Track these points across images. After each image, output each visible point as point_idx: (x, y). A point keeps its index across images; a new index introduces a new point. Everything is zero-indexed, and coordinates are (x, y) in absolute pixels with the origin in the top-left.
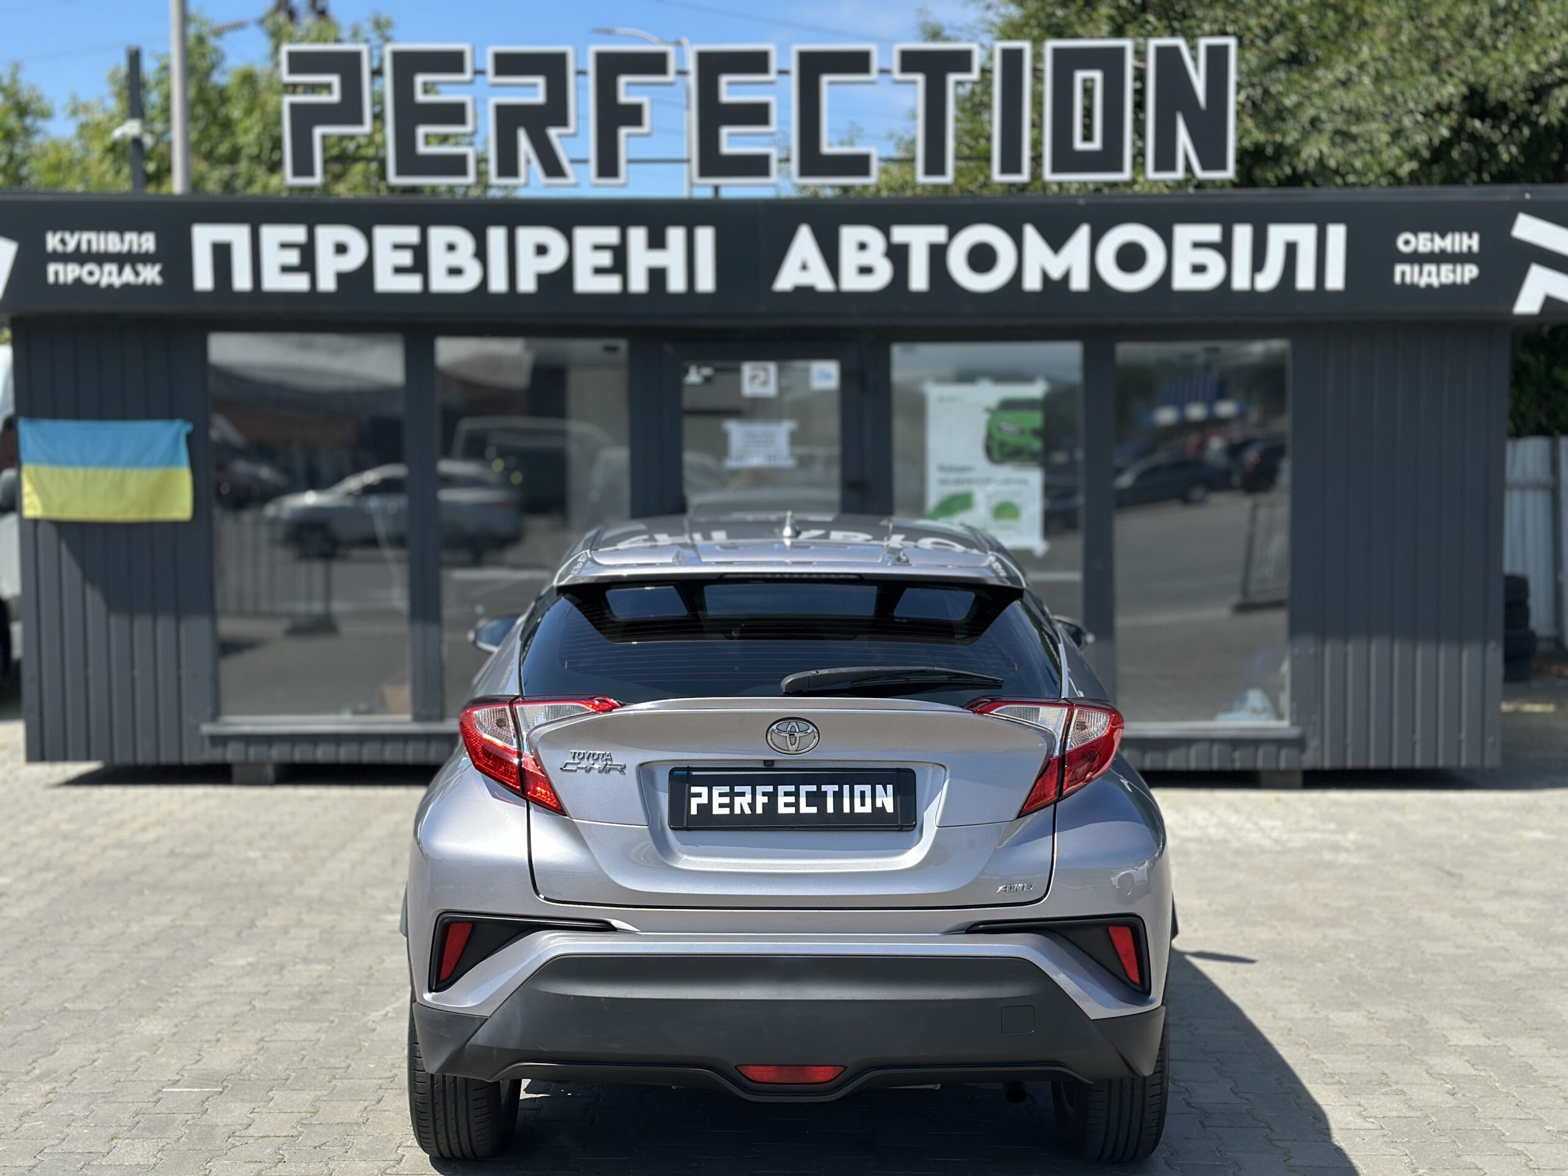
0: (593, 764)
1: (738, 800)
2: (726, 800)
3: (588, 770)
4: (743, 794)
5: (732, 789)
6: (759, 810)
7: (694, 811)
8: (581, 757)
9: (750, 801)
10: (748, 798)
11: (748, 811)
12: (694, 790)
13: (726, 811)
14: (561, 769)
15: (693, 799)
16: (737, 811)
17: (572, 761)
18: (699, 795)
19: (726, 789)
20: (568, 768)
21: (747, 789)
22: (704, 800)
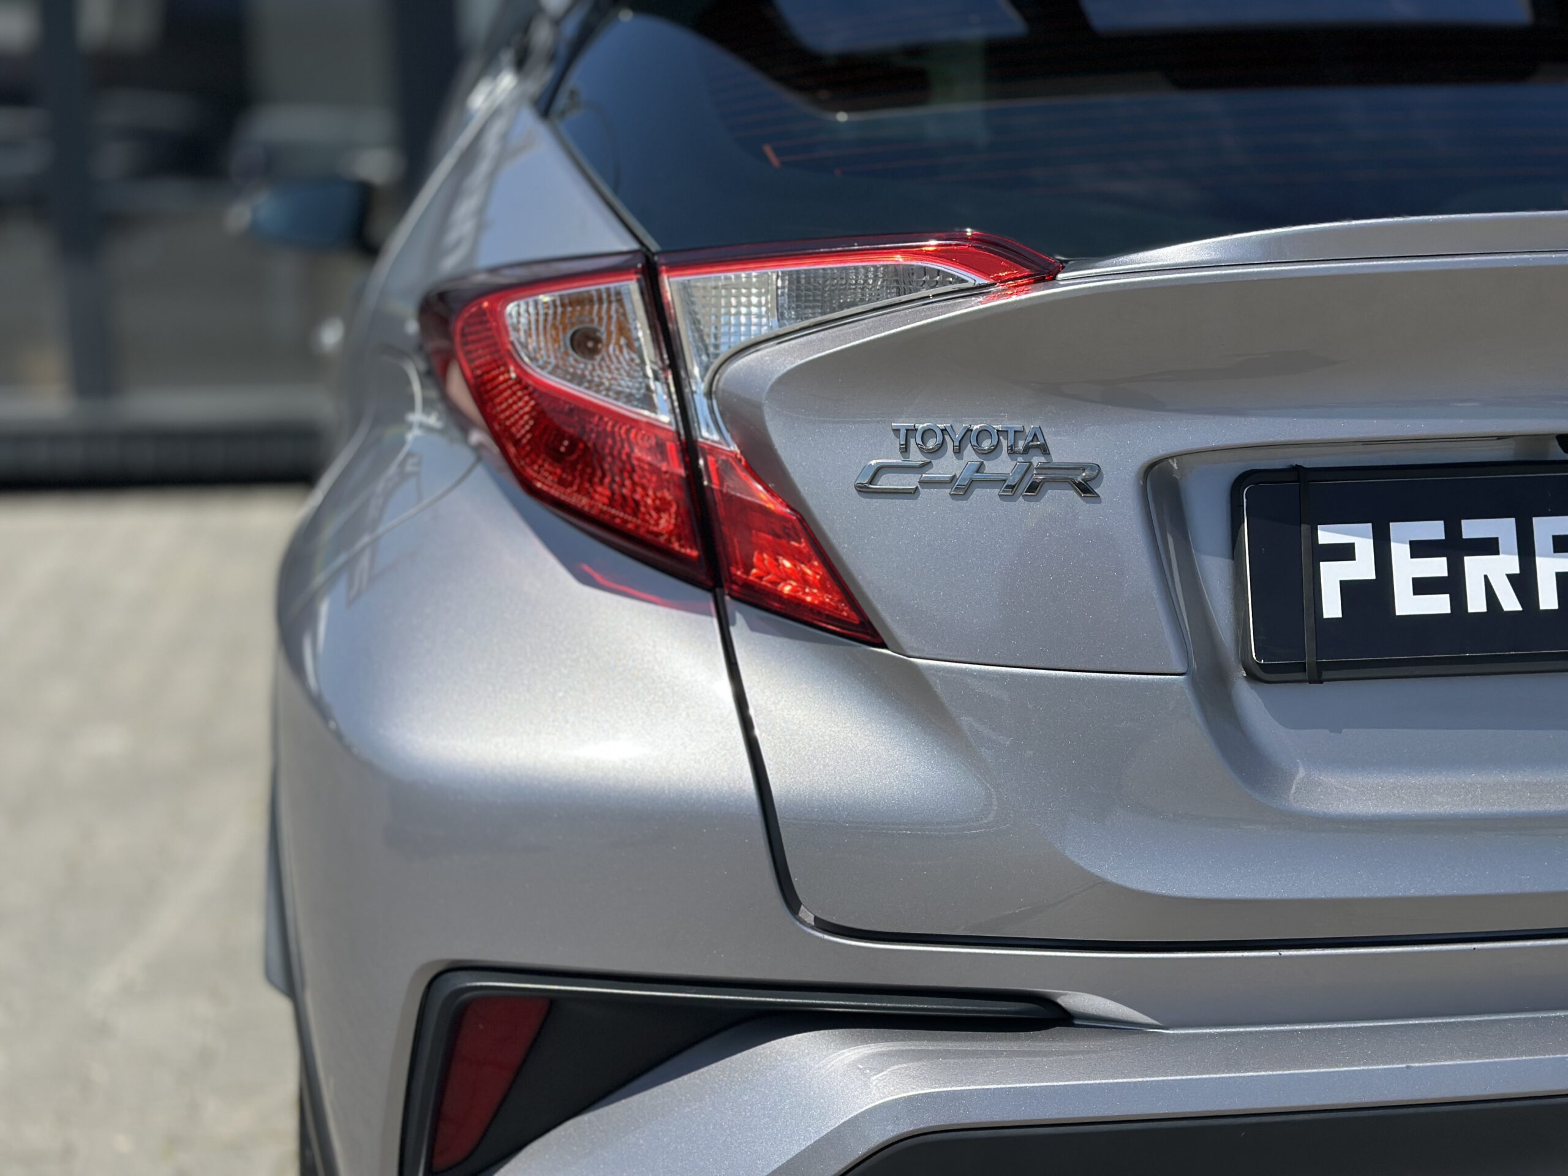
0: (980, 468)
1: (1475, 567)
2: (1437, 567)
3: (962, 489)
4: (1489, 547)
5: (1453, 530)
6: (1548, 599)
7: (1332, 607)
8: (931, 444)
9: (1516, 570)
10: (1508, 562)
11: (1510, 602)
12: (1327, 536)
13: (1439, 604)
14: (862, 489)
15: (1325, 567)
16: (1476, 603)
17: (897, 460)
18: (1345, 553)
19: (1435, 530)
20: (885, 482)
21: (1504, 529)
22: (1363, 568)
